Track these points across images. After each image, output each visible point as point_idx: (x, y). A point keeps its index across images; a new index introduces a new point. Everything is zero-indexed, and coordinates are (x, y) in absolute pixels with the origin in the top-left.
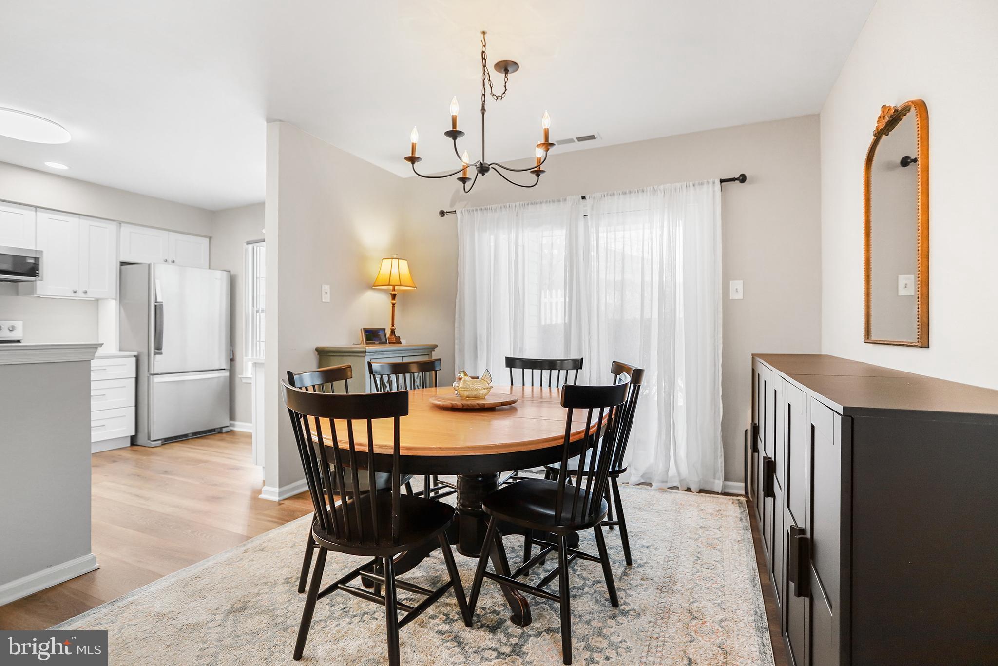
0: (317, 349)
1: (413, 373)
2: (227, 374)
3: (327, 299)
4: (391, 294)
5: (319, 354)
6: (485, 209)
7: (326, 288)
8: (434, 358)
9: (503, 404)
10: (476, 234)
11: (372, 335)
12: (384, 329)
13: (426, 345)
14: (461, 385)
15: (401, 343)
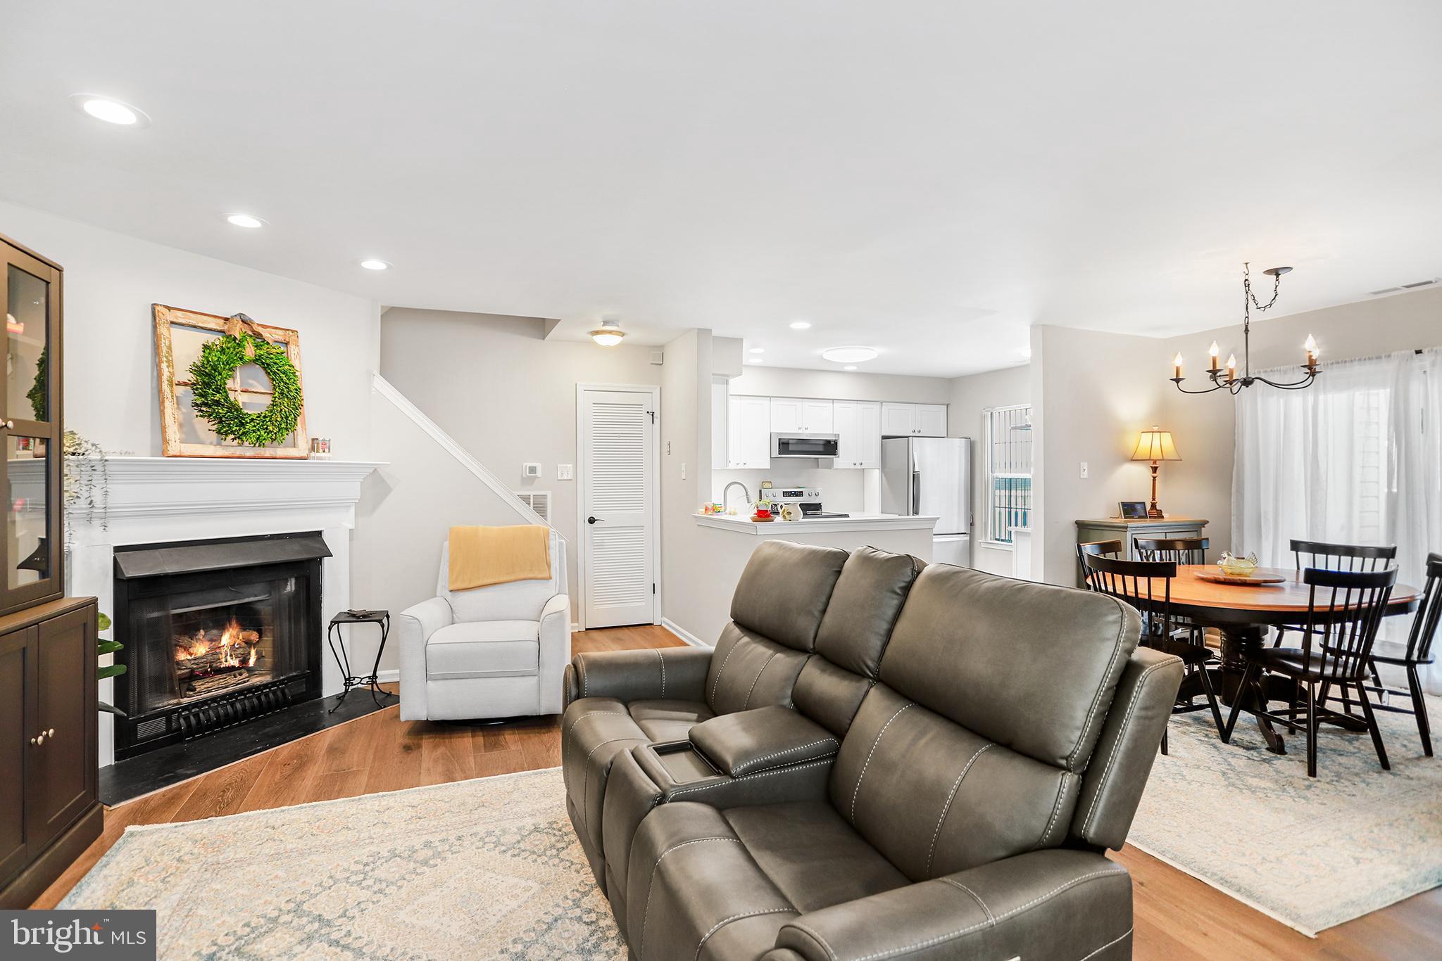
0: (1076, 522)
1: (1179, 551)
2: (967, 538)
3: (1085, 475)
4: (1152, 467)
5: (1078, 527)
6: (1272, 371)
7: (1085, 465)
8: (1204, 536)
9: (1266, 582)
10: (1259, 400)
11: (1130, 509)
12: (1144, 503)
13: (1194, 521)
14: (1224, 564)
15: (1163, 517)
